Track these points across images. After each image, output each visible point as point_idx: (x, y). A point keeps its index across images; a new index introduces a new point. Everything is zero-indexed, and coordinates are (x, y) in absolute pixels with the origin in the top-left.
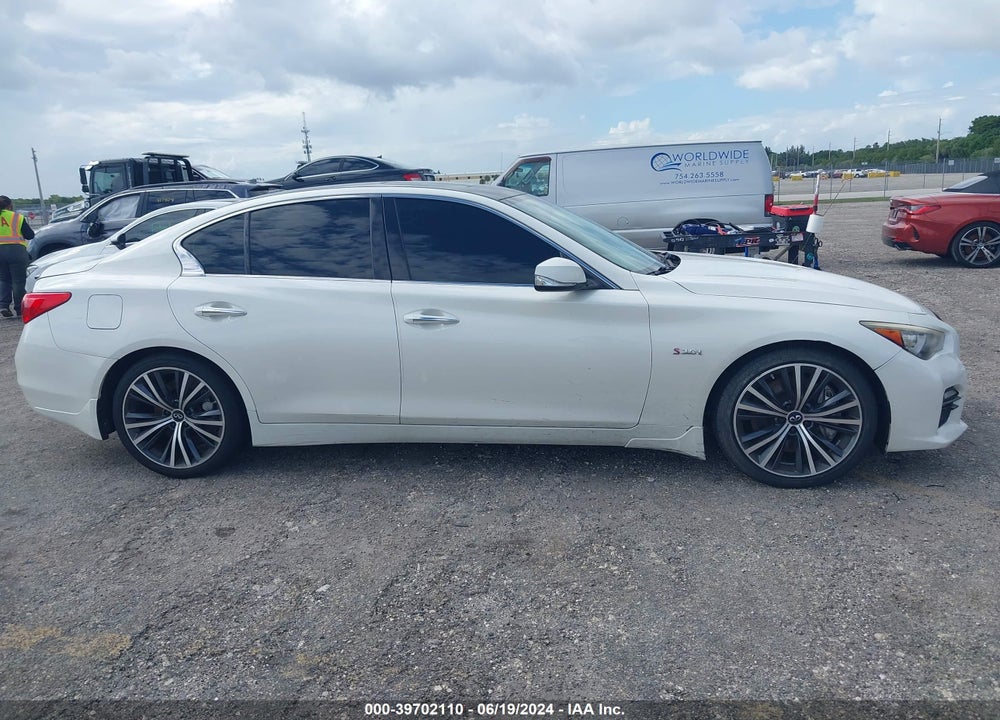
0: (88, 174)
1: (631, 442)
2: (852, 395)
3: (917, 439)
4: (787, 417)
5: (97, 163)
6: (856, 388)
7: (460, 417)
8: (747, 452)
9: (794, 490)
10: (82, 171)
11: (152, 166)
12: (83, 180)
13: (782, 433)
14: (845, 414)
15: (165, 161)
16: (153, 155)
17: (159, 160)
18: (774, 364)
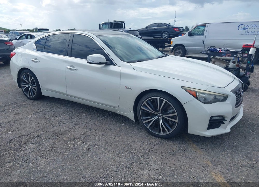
0: (101, 26)
1: (118, 112)
2: (175, 111)
3: (198, 131)
4: (157, 114)
5: (103, 23)
6: (176, 109)
7: (78, 96)
8: (144, 122)
9: (156, 138)
10: (100, 25)
11: (114, 24)
12: (100, 27)
13: (154, 119)
14: (173, 117)
15: (118, 23)
16: (115, 21)
17: (117, 22)
18: (152, 96)
